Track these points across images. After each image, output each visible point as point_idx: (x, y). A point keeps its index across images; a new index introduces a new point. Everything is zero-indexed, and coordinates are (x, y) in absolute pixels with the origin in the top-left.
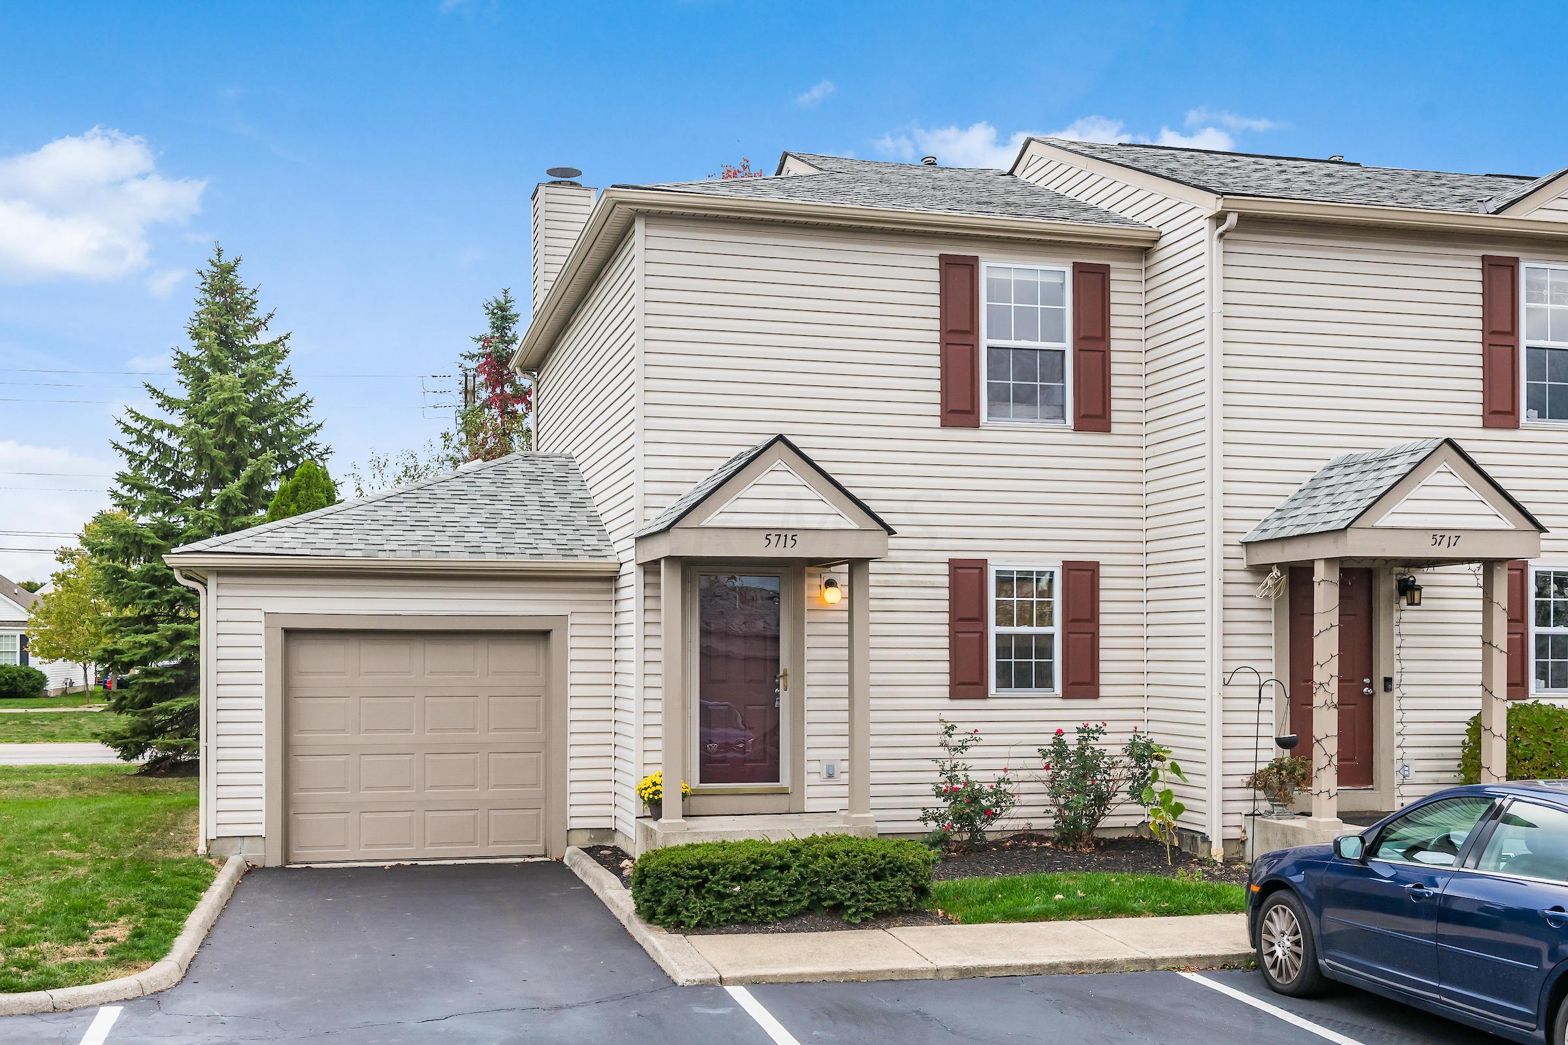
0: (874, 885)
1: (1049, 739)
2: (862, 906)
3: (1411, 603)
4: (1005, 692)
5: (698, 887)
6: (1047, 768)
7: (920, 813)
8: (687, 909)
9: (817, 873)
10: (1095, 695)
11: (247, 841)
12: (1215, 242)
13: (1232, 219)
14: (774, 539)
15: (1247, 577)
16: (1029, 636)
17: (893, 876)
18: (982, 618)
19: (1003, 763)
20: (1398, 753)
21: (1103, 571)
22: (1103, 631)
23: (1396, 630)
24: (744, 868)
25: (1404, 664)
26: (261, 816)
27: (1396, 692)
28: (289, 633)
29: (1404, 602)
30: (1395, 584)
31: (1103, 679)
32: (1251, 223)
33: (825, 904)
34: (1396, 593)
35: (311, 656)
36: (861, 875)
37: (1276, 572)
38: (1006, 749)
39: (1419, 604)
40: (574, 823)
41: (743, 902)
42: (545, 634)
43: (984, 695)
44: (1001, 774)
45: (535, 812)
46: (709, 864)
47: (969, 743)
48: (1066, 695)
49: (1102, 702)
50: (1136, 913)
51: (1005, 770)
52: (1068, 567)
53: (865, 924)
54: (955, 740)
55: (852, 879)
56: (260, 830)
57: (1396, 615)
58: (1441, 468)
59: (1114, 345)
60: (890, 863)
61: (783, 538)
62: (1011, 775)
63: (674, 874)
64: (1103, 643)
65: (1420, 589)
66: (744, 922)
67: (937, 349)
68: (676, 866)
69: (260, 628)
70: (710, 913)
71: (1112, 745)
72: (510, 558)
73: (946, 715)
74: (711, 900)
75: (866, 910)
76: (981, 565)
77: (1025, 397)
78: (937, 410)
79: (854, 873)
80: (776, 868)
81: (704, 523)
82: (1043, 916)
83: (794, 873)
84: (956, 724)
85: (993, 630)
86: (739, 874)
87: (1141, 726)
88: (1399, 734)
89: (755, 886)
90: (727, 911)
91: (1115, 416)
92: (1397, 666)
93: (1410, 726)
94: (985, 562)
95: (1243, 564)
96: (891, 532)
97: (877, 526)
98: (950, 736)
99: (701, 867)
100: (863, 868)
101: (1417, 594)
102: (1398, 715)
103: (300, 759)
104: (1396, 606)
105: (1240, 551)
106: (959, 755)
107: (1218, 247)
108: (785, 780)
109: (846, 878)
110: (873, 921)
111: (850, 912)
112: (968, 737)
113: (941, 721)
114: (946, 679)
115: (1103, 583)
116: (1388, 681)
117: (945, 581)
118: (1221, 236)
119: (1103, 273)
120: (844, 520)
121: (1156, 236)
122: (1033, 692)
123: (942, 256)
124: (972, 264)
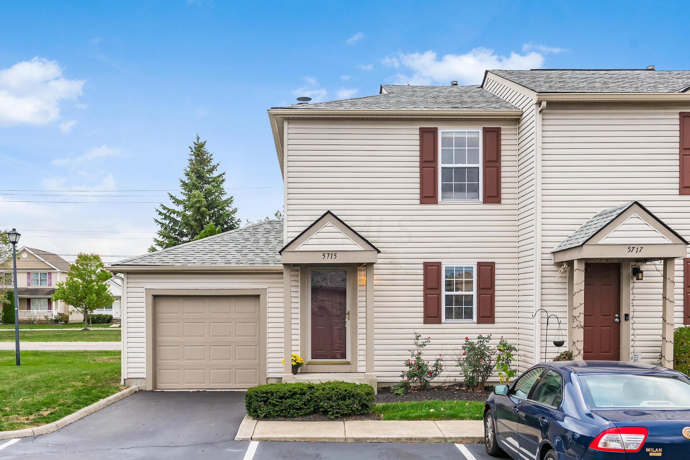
0: (340, 402)
1: (464, 341)
2: (335, 411)
3: (638, 279)
4: (449, 321)
5: (265, 402)
6: (464, 354)
7: (401, 373)
8: (261, 410)
9: (317, 397)
10: (493, 322)
11: (139, 380)
12: (538, 115)
13: (544, 104)
14: (326, 255)
15: (554, 268)
16: (461, 296)
17: (349, 399)
18: (439, 288)
19: (440, 352)
20: (632, 349)
21: (497, 266)
22: (497, 293)
23: (631, 292)
24: (285, 394)
25: (635, 308)
26: (144, 370)
27: (631, 321)
28: (155, 297)
29: (635, 279)
30: (631, 270)
31: (496, 315)
32: (552, 105)
33: (320, 410)
34: (631, 274)
35: (165, 307)
36: (334, 398)
37: (565, 266)
38: (441, 346)
39: (642, 279)
40: (270, 375)
41: (283, 408)
42: (258, 296)
43: (440, 322)
44: (439, 357)
45: (255, 370)
46: (271, 392)
47: (426, 343)
48: (479, 322)
49: (496, 325)
50: (462, 418)
51: (440, 355)
52: (479, 264)
53: (336, 419)
54: (420, 342)
55: (331, 400)
56: (144, 376)
57: (631, 285)
58: (633, 216)
59: (503, 164)
60: (348, 393)
61: (330, 255)
62: (442, 357)
63: (256, 396)
64: (497, 298)
65: (642, 272)
66: (285, 417)
67: (418, 169)
68: (257, 392)
69: (144, 295)
70: (269, 412)
71: (493, 344)
73: (416, 331)
74: (270, 407)
75: (337, 413)
76: (438, 265)
77: (460, 189)
78: (418, 196)
79: (332, 397)
80: (299, 394)
81: (296, 250)
82: (418, 418)
83: (307, 397)
84: (421, 335)
85: (444, 293)
86: (283, 396)
87: (505, 336)
88: (632, 340)
89: (289, 401)
90: (277, 412)
91: (503, 196)
92: (632, 309)
93: (637, 337)
94: (440, 263)
95: (552, 262)
96: (379, 252)
97: (372, 249)
98: (418, 340)
99: (267, 393)
100: (336, 395)
101: (640, 275)
102: (632, 332)
103: (161, 347)
104: (631, 281)
105: (551, 256)
106: (421, 348)
107: (539, 117)
108: (349, 358)
109: (328, 399)
110: (340, 418)
111: (329, 413)
112: (426, 340)
113: (416, 333)
114: (422, 315)
115: (497, 272)
116: (627, 316)
117: (422, 272)
118: (540, 112)
119: (498, 131)
120: (359, 246)
121: (520, 113)
122: (464, 320)
123: (420, 129)
124: (434, 131)
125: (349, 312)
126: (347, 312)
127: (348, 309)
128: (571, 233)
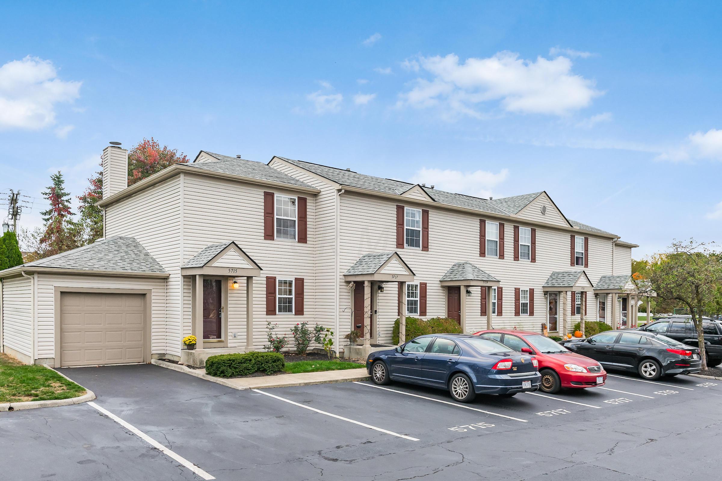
0: (274, 364)
1: (293, 326)
2: (271, 369)
3: (381, 291)
4: (280, 313)
5: (230, 366)
6: (293, 334)
7: (263, 347)
8: (227, 372)
9: (259, 361)
10: (303, 314)
11: (48, 359)
12: (338, 196)
13: (343, 191)
14: (231, 270)
15: (344, 284)
16: (286, 298)
17: (278, 362)
18: (275, 293)
19: (284, 333)
20: (378, 329)
21: (305, 281)
22: (305, 297)
23: (377, 298)
24: (241, 360)
25: (379, 307)
26: (53, 352)
27: (378, 314)
28: (62, 293)
29: (379, 291)
30: (377, 286)
31: (305, 310)
32: (348, 193)
33: (261, 369)
34: (378, 289)
36: (270, 361)
37: (352, 282)
38: (285, 329)
39: (383, 292)
40: (153, 352)
41: (241, 370)
42: (144, 295)
43: (275, 314)
44: (284, 336)
45: (140, 349)
46: (232, 360)
47: (274, 327)
48: (296, 314)
49: (304, 316)
50: (334, 370)
51: (285, 335)
52: (296, 279)
53: (271, 374)
54: (271, 327)
55: (268, 363)
56: (53, 356)
57: (378, 294)
58: (394, 259)
59: (308, 220)
60: (277, 358)
61: (233, 270)
62: (287, 336)
63: (223, 362)
64: (305, 300)
65: (383, 288)
66: (241, 375)
67: (263, 218)
68: (223, 360)
69: (53, 291)
70: (233, 373)
71: (310, 328)
72: (136, 272)
73: (268, 320)
74: (233, 369)
75: (272, 371)
77: (286, 233)
78: (263, 235)
79: (269, 361)
80: (249, 360)
81: (213, 265)
82: (313, 371)
83: (253, 361)
84: (271, 322)
85: (278, 296)
86: (240, 362)
87: (318, 323)
88: (378, 325)
89: (244, 365)
90: (237, 372)
91: (308, 239)
92: (378, 307)
93: (381, 322)
94: (275, 277)
95: (344, 281)
96: (261, 269)
97: (257, 268)
98: (269, 325)
99: (230, 360)
100: (271, 360)
101: (383, 289)
102: (378, 320)
103: (65, 333)
104: (377, 292)
105: (343, 277)
106: (272, 330)
107: (338, 197)
108: (223, 338)
109: (267, 362)
110: (273, 373)
111: (268, 371)
112: (274, 326)
113: (266, 321)
114: (265, 310)
115: (305, 284)
116: (376, 311)
117: (265, 282)
118: (340, 195)
119: (305, 200)
120: (250, 266)
121: (318, 192)
122: (287, 313)
123: (265, 192)
124: (272, 195)
125: (223, 307)
126: (222, 308)
127: (223, 305)
128: (352, 265)
